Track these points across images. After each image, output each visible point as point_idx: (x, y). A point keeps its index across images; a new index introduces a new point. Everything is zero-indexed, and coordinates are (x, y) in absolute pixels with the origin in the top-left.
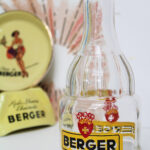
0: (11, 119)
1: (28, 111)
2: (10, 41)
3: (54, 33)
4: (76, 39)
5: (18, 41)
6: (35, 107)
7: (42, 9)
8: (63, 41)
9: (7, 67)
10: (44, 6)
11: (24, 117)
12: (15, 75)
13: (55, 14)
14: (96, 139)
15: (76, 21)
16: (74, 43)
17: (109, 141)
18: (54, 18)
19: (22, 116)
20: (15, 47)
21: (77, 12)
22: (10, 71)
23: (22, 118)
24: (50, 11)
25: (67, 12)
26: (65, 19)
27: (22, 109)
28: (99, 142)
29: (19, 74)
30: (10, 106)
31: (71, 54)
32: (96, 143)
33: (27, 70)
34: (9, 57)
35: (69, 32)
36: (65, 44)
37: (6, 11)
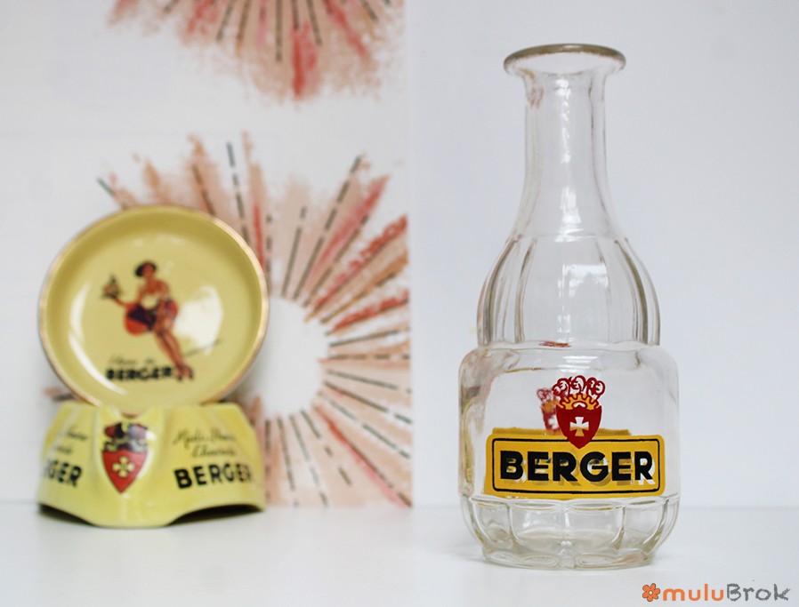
0: (183, 479)
1: (220, 461)
2: (131, 288)
3: (266, 267)
4: (330, 283)
5: (155, 286)
6: (231, 453)
7: (234, 204)
8: (292, 289)
9: (127, 356)
10: (239, 199)
11: (215, 476)
12: (155, 375)
13: (269, 219)
14: (608, 450)
15: (329, 236)
16: (322, 292)
17: (639, 455)
18: (267, 230)
19: (206, 471)
20: (149, 302)
21: (333, 214)
22: (138, 367)
23: (207, 478)
24: (257, 211)
25: (303, 213)
26: (299, 232)
27: (205, 453)
28: (617, 456)
29: (167, 372)
30: (175, 442)
31: (315, 322)
32: (607, 462)
33: (189, 361)
34: (132, 329)
35: (310, 264)
36: (296, 295)
37: (125, 207)
